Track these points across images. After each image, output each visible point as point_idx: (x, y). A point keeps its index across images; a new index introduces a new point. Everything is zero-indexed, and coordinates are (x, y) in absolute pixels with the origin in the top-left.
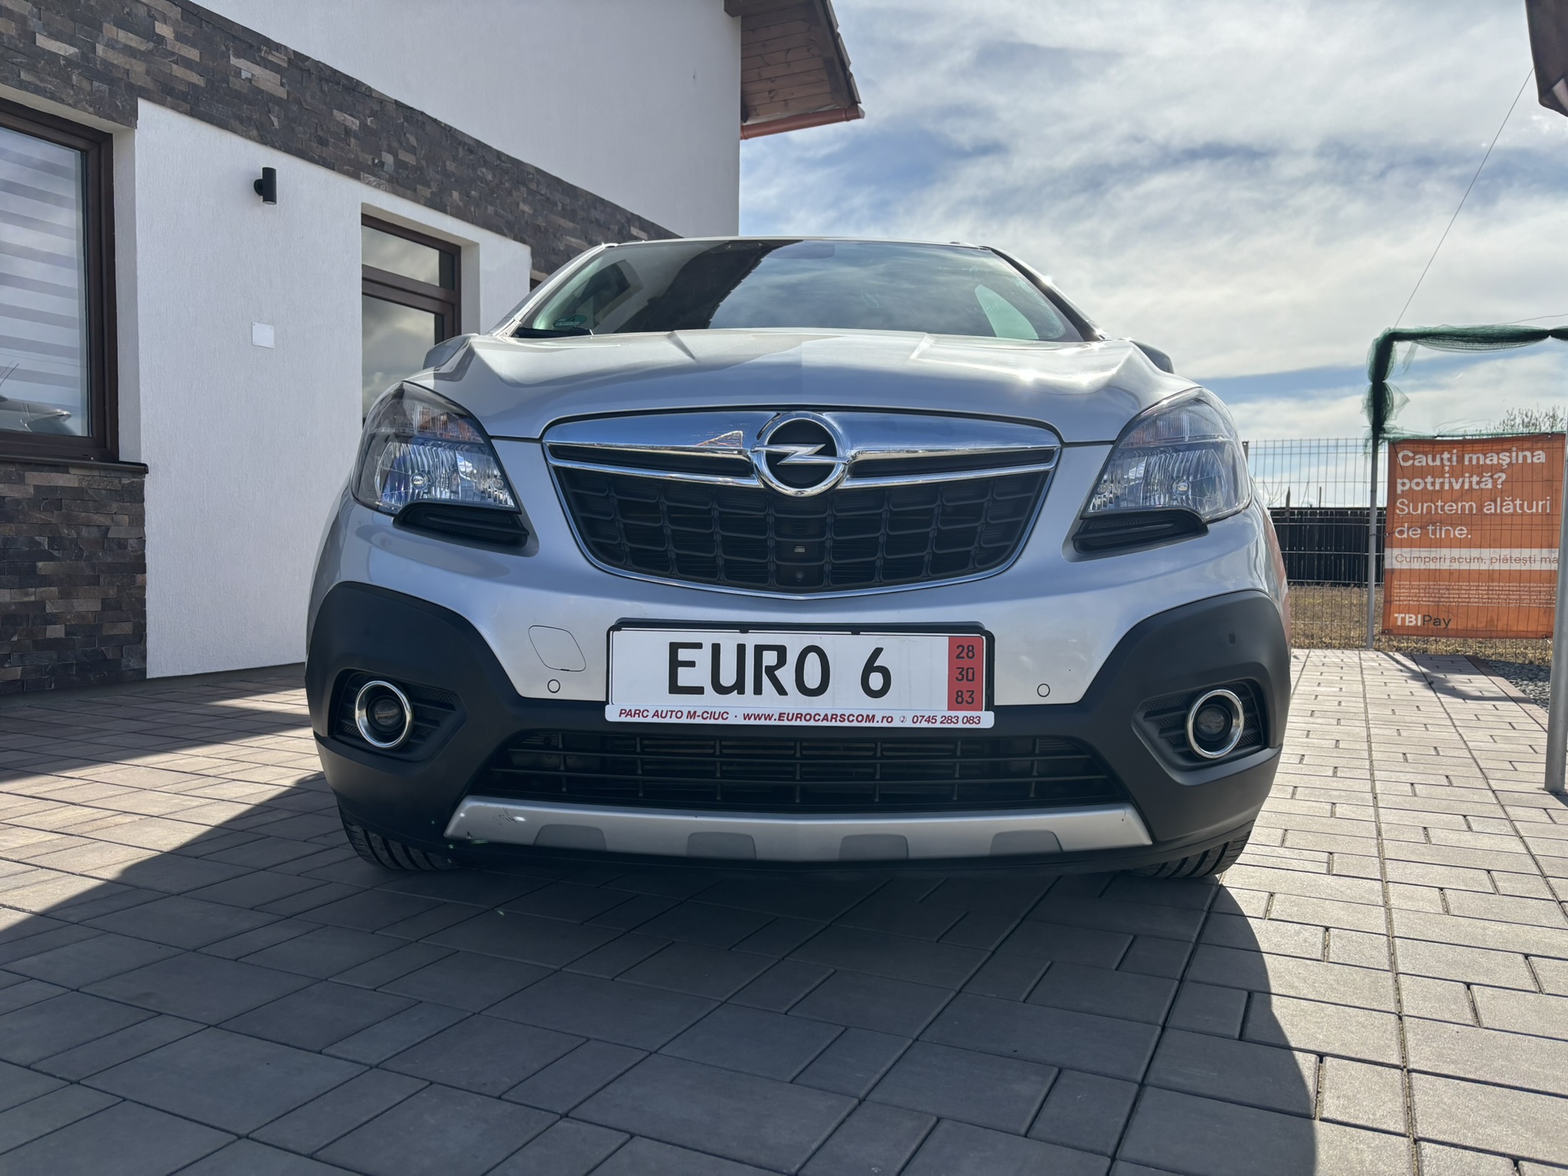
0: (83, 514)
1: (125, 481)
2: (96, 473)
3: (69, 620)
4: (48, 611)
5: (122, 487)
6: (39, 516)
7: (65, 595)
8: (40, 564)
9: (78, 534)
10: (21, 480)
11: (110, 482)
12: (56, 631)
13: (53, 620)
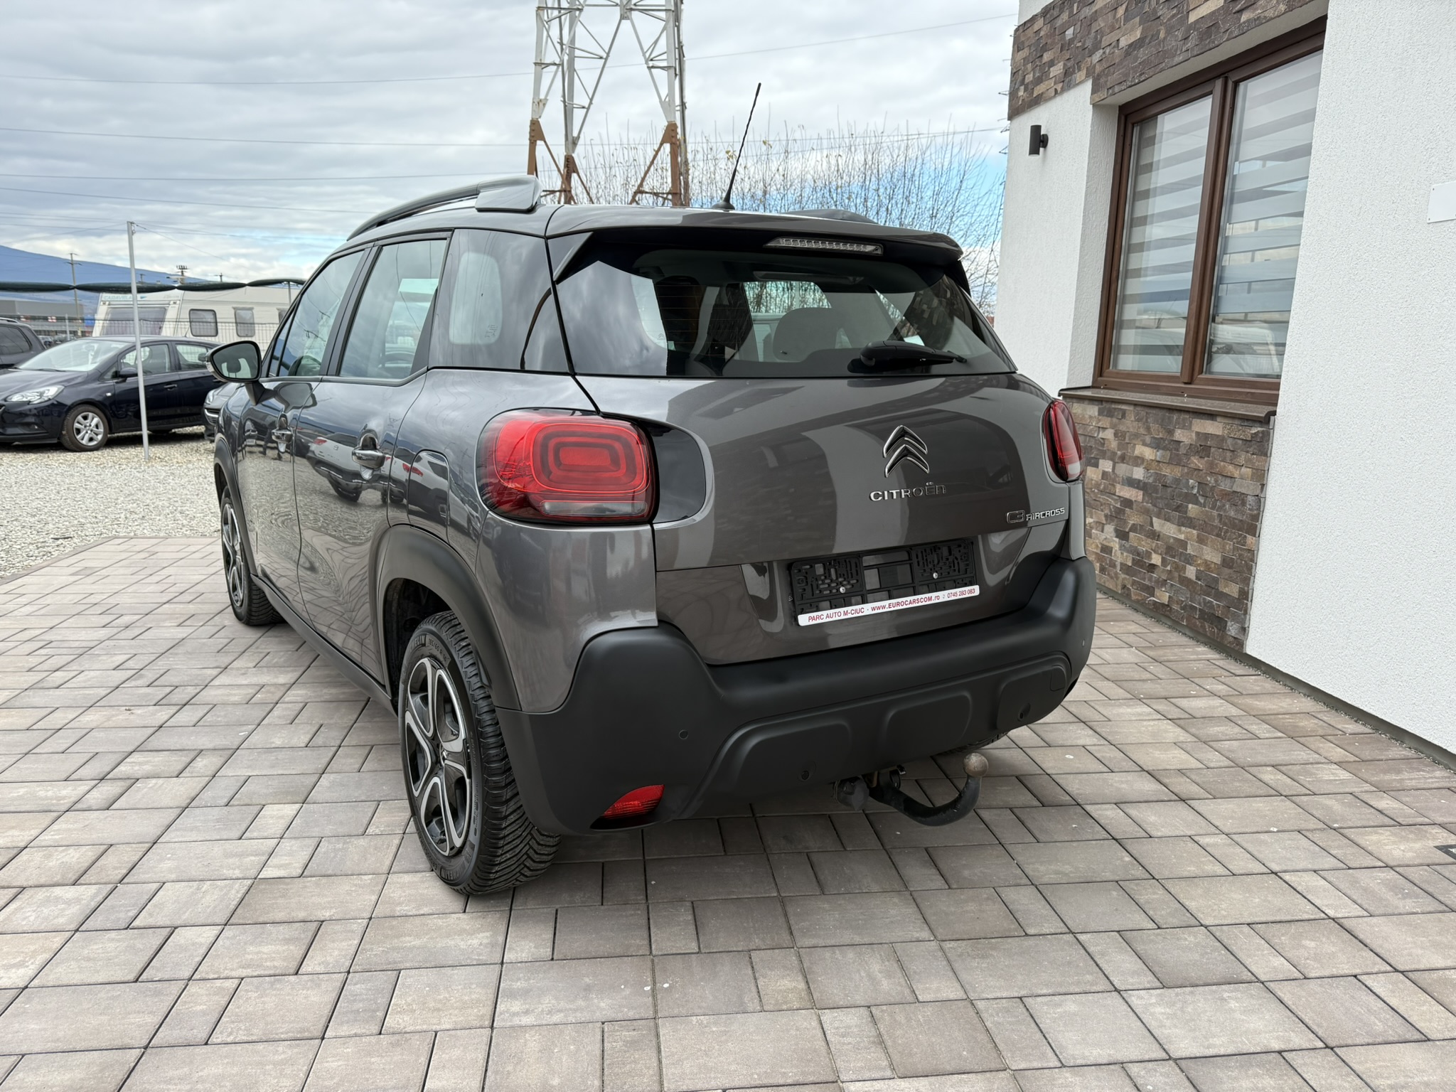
0: (1222, 463)
1: (1254, 430)
2: (1237, 422)
3: (1199, 565)
4: (1188, 552)
5: (1252, 437)
6: (1196, 461)
7: (1201, 540)
8: (1190, 506)
9: (1216, 481)
10: (1189, 428)
11: (1244, 431)
12: (1191, 572)
13: (1189, 560)
